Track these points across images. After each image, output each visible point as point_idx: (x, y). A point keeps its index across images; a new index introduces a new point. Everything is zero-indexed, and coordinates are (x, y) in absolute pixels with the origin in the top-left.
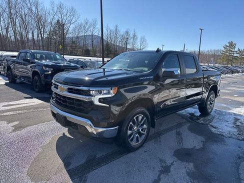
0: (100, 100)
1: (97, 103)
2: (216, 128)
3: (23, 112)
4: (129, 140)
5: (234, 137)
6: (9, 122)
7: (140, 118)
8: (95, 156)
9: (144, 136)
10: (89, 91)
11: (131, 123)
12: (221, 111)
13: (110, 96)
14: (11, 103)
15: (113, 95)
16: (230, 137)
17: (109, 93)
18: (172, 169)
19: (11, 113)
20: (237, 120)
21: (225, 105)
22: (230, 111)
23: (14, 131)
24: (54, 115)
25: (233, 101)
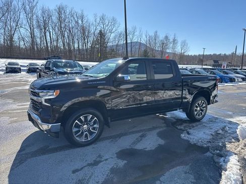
1: (44, 103)
2: (189, 134)
3: (18, 111)
4: (75, 136)
9: (95, 135)
11: (77, 121)
14: (24, 104)
15: (56, 96)
24: (29, 115)
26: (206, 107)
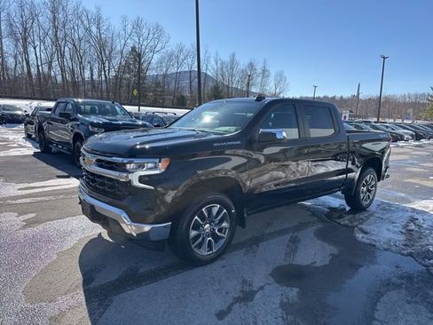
0: (141, 179)
1: (136, 183)
2: (366, 233)
4: (193, 246)
5: (393, 248)
6: (20, 214)
7: (215, 210)
8: (138, 270)
9: (223, 241)
10: (124, 164)
11: (196, 217)
12: (389, 205)
13: (158, 172)
15: (163, 170)
16: (386, 250)
17: (156, 168)
18: (258, 296)
19: (28, 200)
20: (413, 220)
21: (403, 195)
22: (408, 205)
23: (25, 227)
25: (422, 186)
26: (375, 186)
